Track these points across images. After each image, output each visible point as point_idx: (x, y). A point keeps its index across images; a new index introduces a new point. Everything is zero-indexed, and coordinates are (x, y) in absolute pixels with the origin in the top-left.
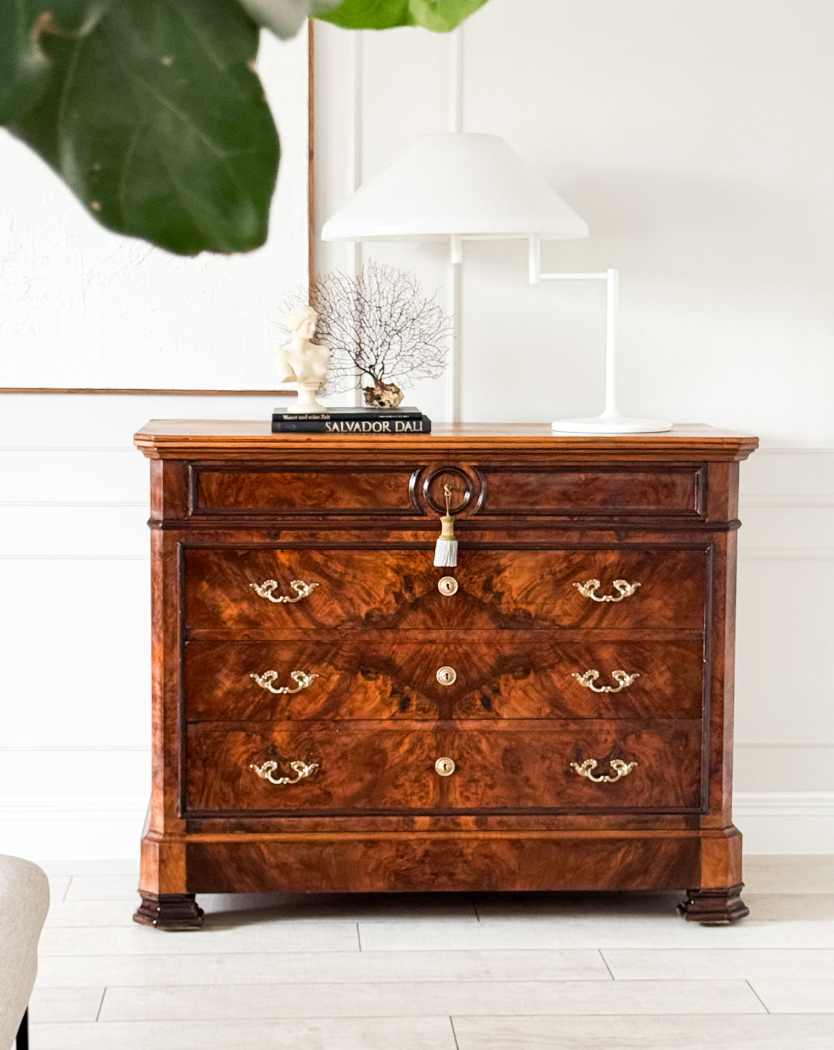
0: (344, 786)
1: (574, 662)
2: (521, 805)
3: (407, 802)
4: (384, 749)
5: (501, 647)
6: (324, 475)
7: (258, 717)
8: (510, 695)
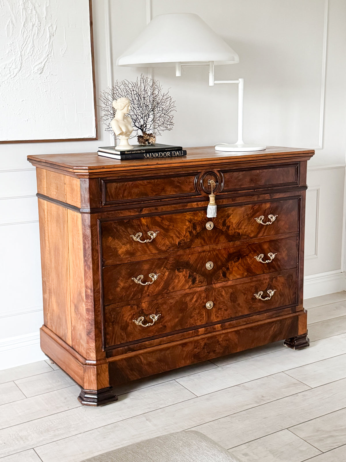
0: (171, 321)
1: (255, 251)
2: (237, 315)
3: (196, 324)
4: (187, 302)
5: (229, 249)
6: (159, 180)
7: (135, 297)
8: (232, 269)
